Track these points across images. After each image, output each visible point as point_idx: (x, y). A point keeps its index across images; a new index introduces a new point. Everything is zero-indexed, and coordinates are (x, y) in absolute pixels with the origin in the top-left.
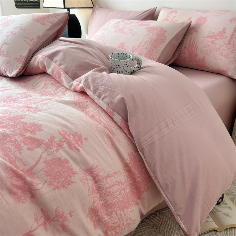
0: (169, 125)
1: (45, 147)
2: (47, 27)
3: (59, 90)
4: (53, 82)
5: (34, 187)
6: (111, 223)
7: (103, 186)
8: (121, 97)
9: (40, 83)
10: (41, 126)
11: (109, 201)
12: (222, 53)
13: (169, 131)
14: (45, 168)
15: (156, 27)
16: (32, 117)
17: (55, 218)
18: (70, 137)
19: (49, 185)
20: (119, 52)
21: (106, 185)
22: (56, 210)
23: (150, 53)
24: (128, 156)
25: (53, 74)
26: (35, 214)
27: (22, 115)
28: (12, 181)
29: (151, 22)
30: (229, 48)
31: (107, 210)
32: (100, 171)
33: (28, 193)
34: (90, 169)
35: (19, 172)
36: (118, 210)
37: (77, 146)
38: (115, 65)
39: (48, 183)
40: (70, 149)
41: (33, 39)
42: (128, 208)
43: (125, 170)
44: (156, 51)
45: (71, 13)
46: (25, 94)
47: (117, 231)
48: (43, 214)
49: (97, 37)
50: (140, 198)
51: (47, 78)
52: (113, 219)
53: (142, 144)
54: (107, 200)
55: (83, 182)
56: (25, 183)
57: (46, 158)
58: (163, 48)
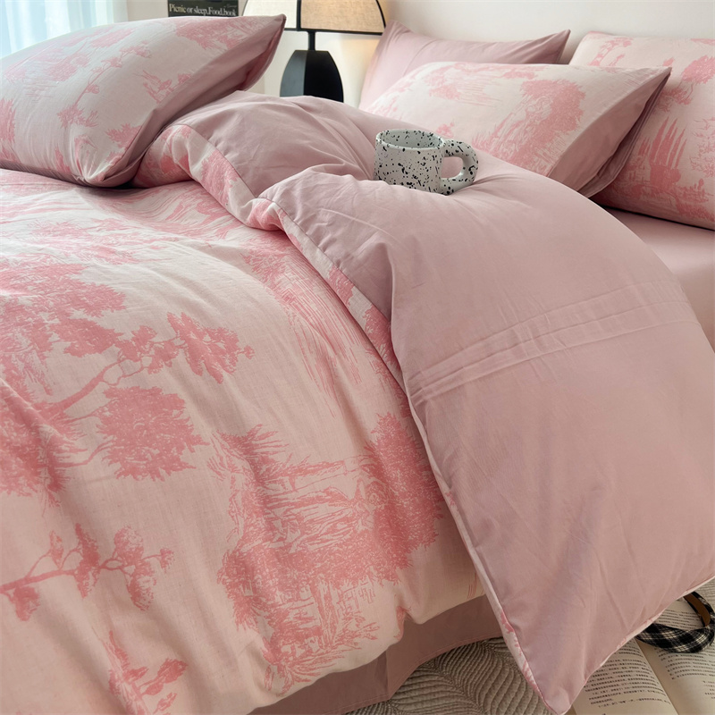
0: (522, 345)
1: (119, 353)
2: (216, 53)
3: (213, 222)
4: (204, 202)
5: (60, 455)
6: (291, 617)
7: (279, 497)
8: (377, 242)
9: (167, 205)
10: (122, 296)
11: (295, 545)
13: (517, 362)
14: (106, 409)
15: (555, 83)
16: (105, 272)
19: (109, 460)
20: (409, 130)
21: (289, 496)
22: (118, 536)
24: (379, 423)
25: (204, 178)
26: (55, 538)
27: (79, 265)
29: (542, 68)
31: (283, 572)
32: (276, 449)
33: (44, 473)
34: (246, 439)
35: (26, 405)
36: (322, 579)
37: (217, 367)
38: (390, 164)
39: (107, 454)
40: (193, 370)
41: (168, 83)
42: (355, 580)
43: (364, 466)
44: (546, 151)
45: (319, 47)
46: (112, 222)
47: (311, 645)
48: (79, 544)
50: (406, 565)
51: (190, 191)
52: (300, 604)
53: (425, 389)
54: (289, 540)
55: (218, 473)
56: (38, 441)
57: (116, 382)
58: (569, 144)
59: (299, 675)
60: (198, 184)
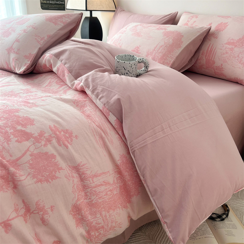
0: (165, 130)
1: (34, 141)
3: (61, 88)
4: (58, 80)
5: (16, 178)
6: (94, 223)
7: (90, 185)
8: (117, 98)
9: (46, 81)
10: (33, 120)
11: (94, 200)
12: (241, 61)
13: (164, 136)
14: (30, 160)
15: (174, 32)
16: (27, 111)
17: (35, 210)
19: (32, 178)
20: (126, 54)
21: (92, 184)
22: (37, 202)
23: (165, 57)
24: (120, 157)
25: (58, 72)
26: (16, 205)
27: (18, 109)
29: (169, 27)
31: (91, 209)
32: (87, 170)
33: (11, 183)
34: (77, 167)
35: (4, 162)
36: (103, 210)
37: (66, 143)
38: (120, 67)
39: (32, 176)
40: (58, 145)
41: (44, 38)
42: (114, 210)
43: (116, 171)
44: (171, 55)
45: (93, 16)
46: (27, 90)
47: (101, 232)
48: (24, 206)
49: (114, 40)
50: (130, 202)
51: (53, 76)
52: (97, 219)
53: (134, 146)
54: (92, 199)
55: (68, 179)
56: (9, 173)
57: (33, 151)
58: (179, 53)
59: (97, 241)
60: (56, 74)
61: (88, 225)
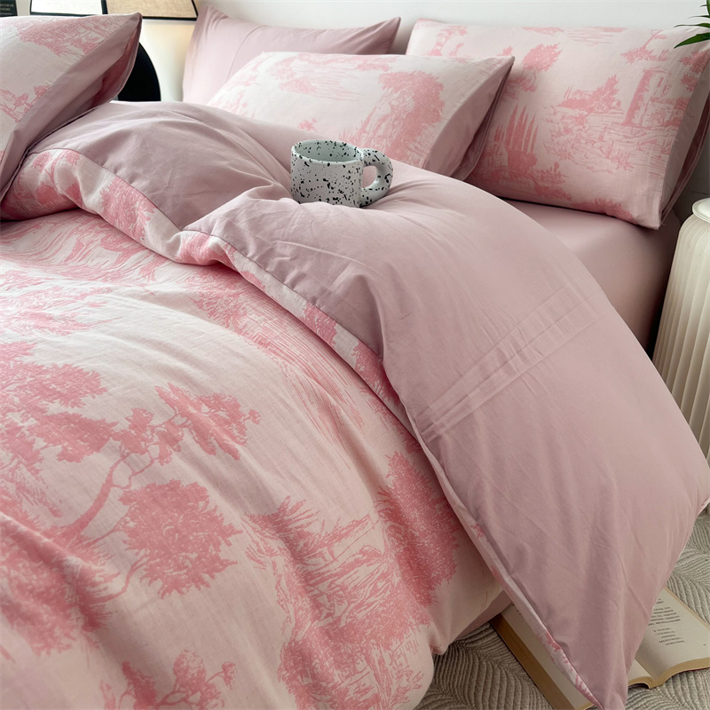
1: (120, 447)
2: (72, 60)
3: (129, 261)
4: (108, 237)
5: (96, 589)
7: (321, 571)
8: (354, 275)
9: (60, 243)
10: (96, 375)
11: (344, 618)
12: (609, 153)
13: (512, 380)
14: (128, 519)
15: (412, 74)
16: (59, 347)
17: (173, 693)
18: (199, 409)
19: (148, 580)
20: (319, 140)
21: (331, 567)
22: (178, 664)
24: (390, 465)
25: (105, 210)
26: (105, 688)
27: (23, 342)
28: (16, 574)
29: (393, 60)
30: (629, 137)
31: (337, 648)
32: (309, 520)
33: (75, 614)
34: (276, 515)
35: (39, 539)
36: (373, 644)
38: (314, 180)
39: (144, 573)
40: (204, 450)
41: (25, 97)
42: (400, 636)
43: (379, 512)
44: (416, 144)
46: (16, 275)
48: (129, 684)
50: (430, 601)
51: (83, 224)
52: (358, 676)
53: (436, 423)
54: (337, 614)
55: (258, 561)
56: (63, 578)
57: (128, 483)
58: (437, 136)
60: (98, 216)
61: (335, 703)
